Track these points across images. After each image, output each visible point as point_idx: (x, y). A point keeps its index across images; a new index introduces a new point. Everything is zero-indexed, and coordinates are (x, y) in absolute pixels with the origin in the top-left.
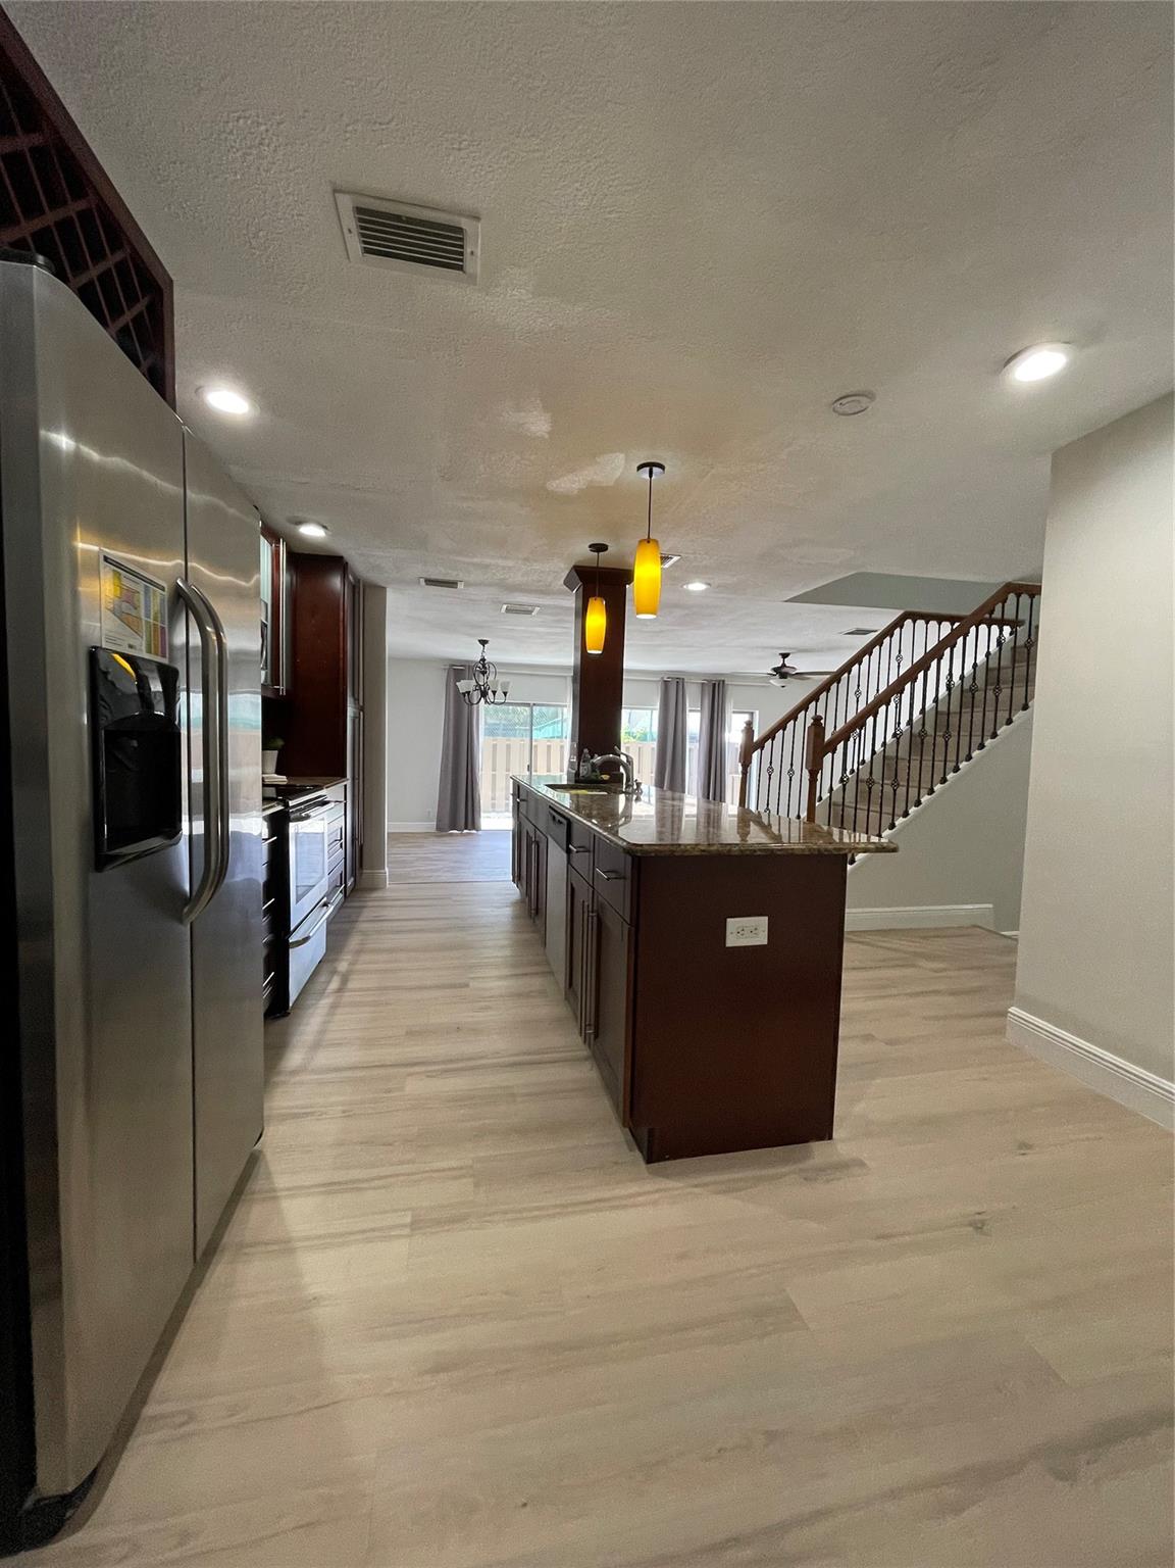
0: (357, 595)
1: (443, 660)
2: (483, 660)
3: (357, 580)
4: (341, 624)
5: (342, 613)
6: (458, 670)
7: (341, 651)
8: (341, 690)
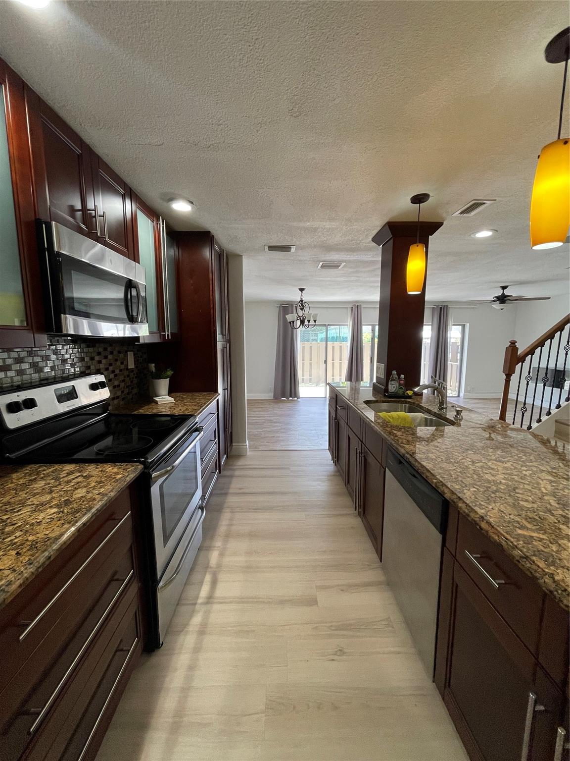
0: (222, 260)
1: (276, 302)
2: (302, 301)
3: (222, 250)
4: (211, 282)
5: (211, 275)
6: (285, 308)
7: (211, 302)
8: (212, 330)
